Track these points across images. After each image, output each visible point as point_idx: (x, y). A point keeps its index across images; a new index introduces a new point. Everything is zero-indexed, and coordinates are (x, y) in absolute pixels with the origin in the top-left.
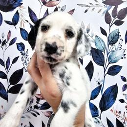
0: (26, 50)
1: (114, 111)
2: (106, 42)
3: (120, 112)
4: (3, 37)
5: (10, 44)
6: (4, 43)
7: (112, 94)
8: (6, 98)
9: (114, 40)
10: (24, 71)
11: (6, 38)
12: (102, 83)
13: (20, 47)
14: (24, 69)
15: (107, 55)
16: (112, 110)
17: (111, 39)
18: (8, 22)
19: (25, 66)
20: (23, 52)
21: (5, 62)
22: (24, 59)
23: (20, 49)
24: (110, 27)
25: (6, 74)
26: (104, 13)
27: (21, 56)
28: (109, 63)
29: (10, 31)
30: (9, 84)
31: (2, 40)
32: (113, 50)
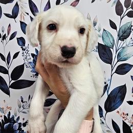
1: (120, 113)
2: (116, 37)
3: (127, 114)
4: (3, 31)
5: (11, 39)
6: (4, 37)
7: (119, 94)
8: (8, 93)
9: (125, 34)
10: (25, 67)
11: (6, 32)
12: (108, 83)
13: (21, 42)
14: (25, 65)
15: (116, 52)
16: (118, 112)
17: (121, 34)
18: (7, 15)
19: (26, 62)
20: (24, 47)
21: (6, 57)
22: (25, 54)
23: (21, 44)
24: (121, 19)
25: (7, 69)
26: (114, 2)
27: (21, 51)
28: (118, 61)
29: (10, 25)
30: (11, 79)
31: (2, 35)
32: (123, 46)
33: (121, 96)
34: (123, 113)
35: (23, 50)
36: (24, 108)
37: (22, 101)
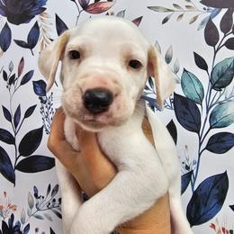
0: (48, 94)
1: (217, 228)
2: (206, 84)
3: (231, 232)
4: (11, 70)
5: (23, 83)
7: (215, 191)
9: (223, 79)
10: (44, 132)
11: (15, 71)
12: (193, 168)
13: (39, 89)
14: (44, 129)
15: (208, 110)
16: (213, 226)
17: (216, 78)
18: (19, 43)
19: (46, 123)
20: (44, 98)
21: (13, 114)
22: (46, 110)
23: (39, 92)
24: (215, 53)
25: (14, 135)
26: (203, 23)
27: (39, 105)
28: (211, 128)
29: (22, 60)
30: (18, 154)
31: (9, 75)
32: (220, 100)
33: (218, 195)
34: (223, 229)
35: (42, 102)
36: (38, 210)
37: (36, 195)
